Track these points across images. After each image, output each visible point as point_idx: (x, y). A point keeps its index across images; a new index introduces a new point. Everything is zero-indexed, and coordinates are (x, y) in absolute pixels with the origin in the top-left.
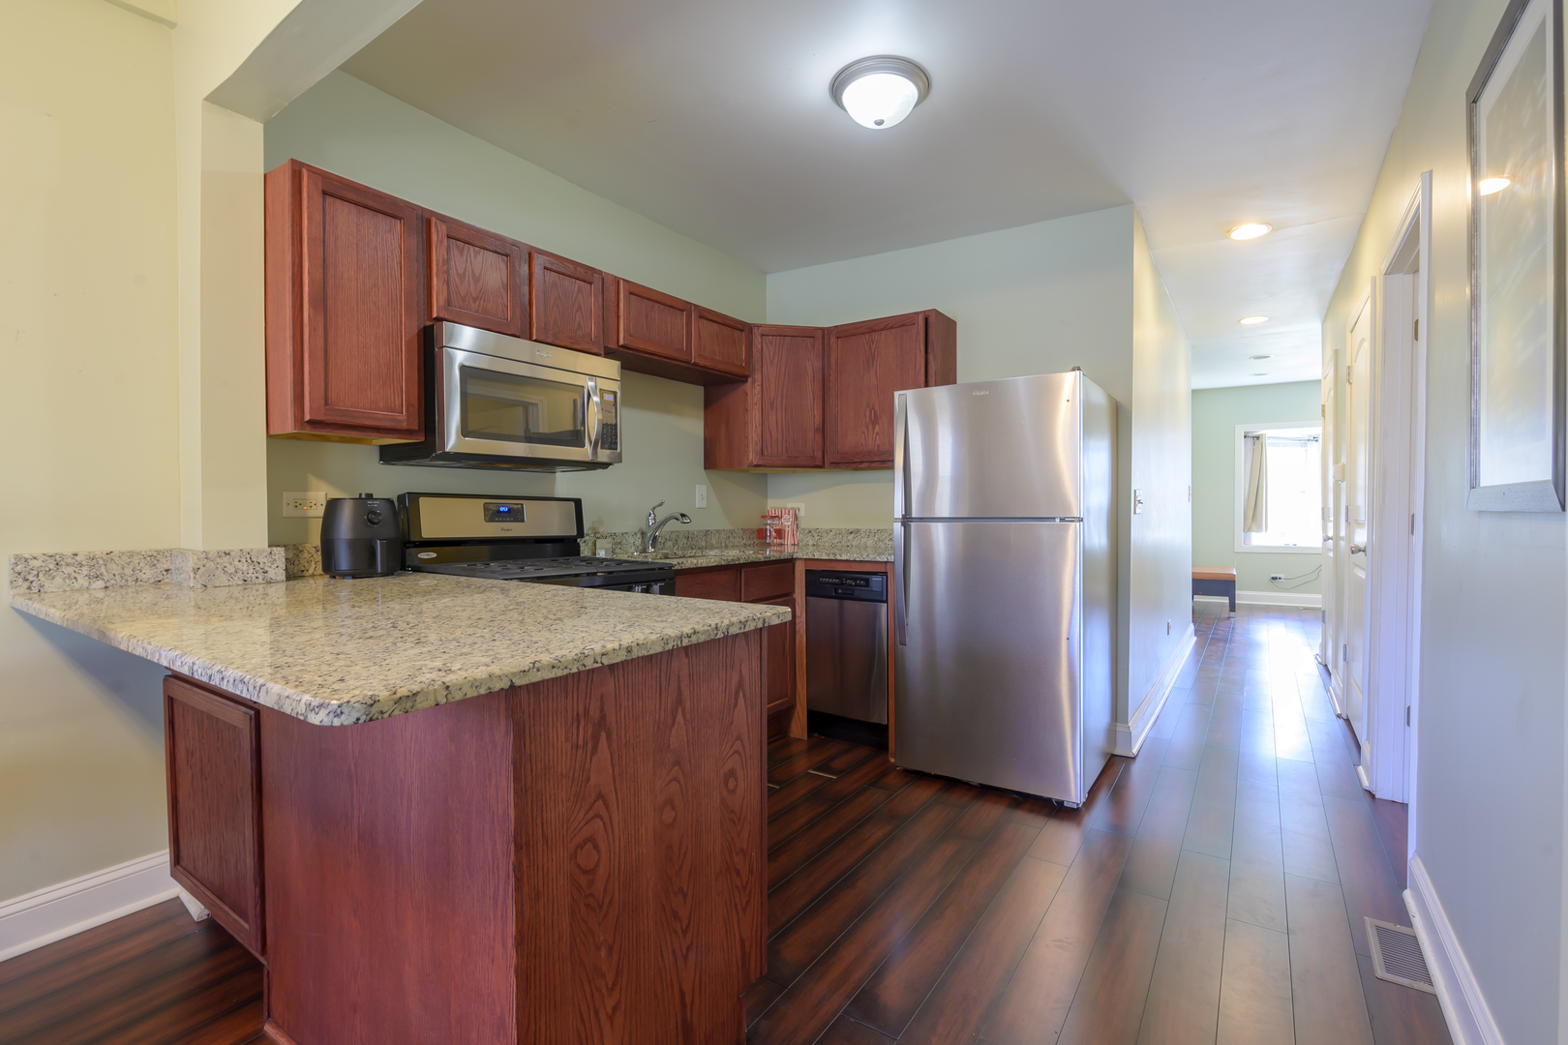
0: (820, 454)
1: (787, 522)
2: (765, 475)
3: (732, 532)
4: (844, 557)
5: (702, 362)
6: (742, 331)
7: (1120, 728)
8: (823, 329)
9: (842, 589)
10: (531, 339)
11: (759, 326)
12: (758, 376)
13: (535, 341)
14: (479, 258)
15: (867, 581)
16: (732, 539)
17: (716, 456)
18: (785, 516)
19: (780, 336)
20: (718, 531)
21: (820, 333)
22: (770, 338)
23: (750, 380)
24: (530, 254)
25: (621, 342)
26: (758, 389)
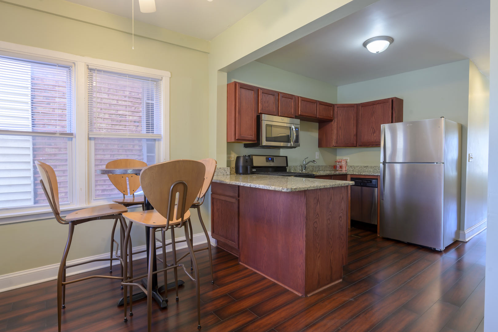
0: (355, 143)
1: (343, 163)
2: (336, 149)
3: (326, 166)
4: (363, 174)
5: (320, 117)
6: (331, 106)
7: (461, 232)
8: (357, 104)
9: (363, 183)
10: (279, 116)
11: (336, 105)
12: (336, 120)
14: (268, 97)
15: (371, 182)
16: (326, 168)
17: (321, 144)
18: (343, 162)
19: (343, 107)
20: (322, 166)
21: (356, 105)
22: (340, 108)
23: (333, 121)
24: (279, 94)
25: (299, 114)
26: (336, 123)
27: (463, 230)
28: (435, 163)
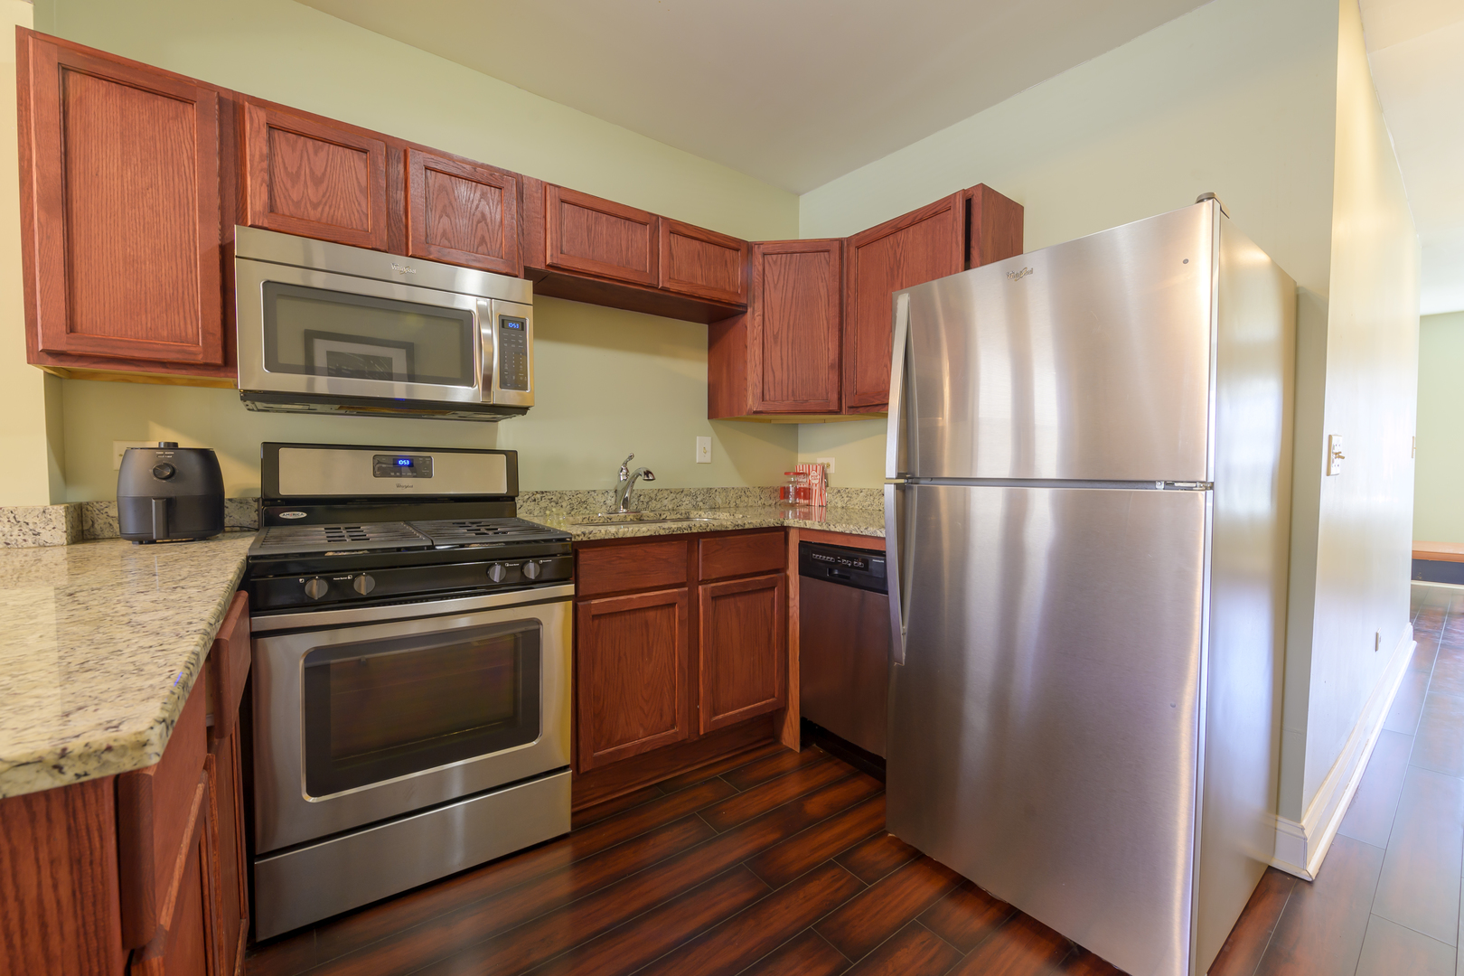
0: (835, 396)
1: (815, 479)
2: (796, 426)
3: (745, 491)
4: (839, 529)
5: (674, 287)
6: (738, 250)
7: (1284, 825)
8: (841, 241)
9: (839, 571)
10: (407, 256)
11: (760, 244)
12: (758, 305)
13: (411, 256)
14: (323, 154)
15: (866, 562)
17: (721, 404)
18: (813, 473)
19: (787, 253)
20: (725, 489)
21: (837, 245)
22: (774, 256)
23: (750, 310)
24: (405, 152)
25: (548, 261)
26: (758, 319)
27: (1297, 816)
28: (1160, 486)
